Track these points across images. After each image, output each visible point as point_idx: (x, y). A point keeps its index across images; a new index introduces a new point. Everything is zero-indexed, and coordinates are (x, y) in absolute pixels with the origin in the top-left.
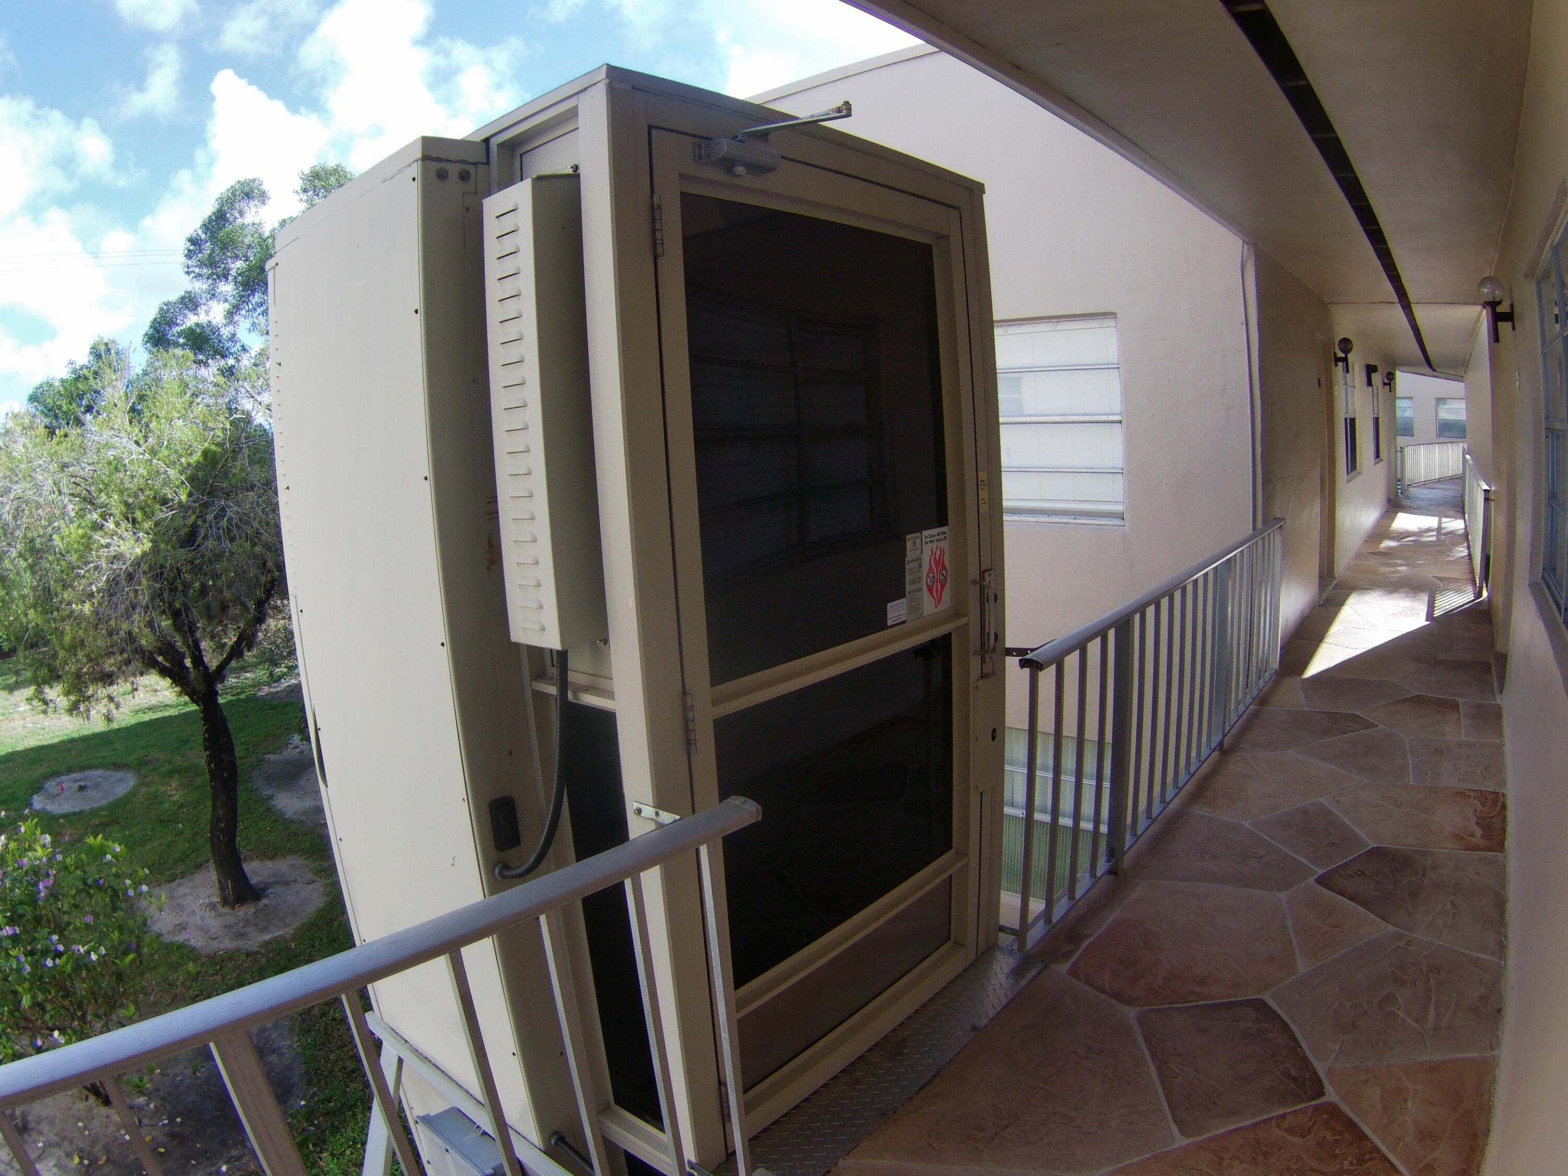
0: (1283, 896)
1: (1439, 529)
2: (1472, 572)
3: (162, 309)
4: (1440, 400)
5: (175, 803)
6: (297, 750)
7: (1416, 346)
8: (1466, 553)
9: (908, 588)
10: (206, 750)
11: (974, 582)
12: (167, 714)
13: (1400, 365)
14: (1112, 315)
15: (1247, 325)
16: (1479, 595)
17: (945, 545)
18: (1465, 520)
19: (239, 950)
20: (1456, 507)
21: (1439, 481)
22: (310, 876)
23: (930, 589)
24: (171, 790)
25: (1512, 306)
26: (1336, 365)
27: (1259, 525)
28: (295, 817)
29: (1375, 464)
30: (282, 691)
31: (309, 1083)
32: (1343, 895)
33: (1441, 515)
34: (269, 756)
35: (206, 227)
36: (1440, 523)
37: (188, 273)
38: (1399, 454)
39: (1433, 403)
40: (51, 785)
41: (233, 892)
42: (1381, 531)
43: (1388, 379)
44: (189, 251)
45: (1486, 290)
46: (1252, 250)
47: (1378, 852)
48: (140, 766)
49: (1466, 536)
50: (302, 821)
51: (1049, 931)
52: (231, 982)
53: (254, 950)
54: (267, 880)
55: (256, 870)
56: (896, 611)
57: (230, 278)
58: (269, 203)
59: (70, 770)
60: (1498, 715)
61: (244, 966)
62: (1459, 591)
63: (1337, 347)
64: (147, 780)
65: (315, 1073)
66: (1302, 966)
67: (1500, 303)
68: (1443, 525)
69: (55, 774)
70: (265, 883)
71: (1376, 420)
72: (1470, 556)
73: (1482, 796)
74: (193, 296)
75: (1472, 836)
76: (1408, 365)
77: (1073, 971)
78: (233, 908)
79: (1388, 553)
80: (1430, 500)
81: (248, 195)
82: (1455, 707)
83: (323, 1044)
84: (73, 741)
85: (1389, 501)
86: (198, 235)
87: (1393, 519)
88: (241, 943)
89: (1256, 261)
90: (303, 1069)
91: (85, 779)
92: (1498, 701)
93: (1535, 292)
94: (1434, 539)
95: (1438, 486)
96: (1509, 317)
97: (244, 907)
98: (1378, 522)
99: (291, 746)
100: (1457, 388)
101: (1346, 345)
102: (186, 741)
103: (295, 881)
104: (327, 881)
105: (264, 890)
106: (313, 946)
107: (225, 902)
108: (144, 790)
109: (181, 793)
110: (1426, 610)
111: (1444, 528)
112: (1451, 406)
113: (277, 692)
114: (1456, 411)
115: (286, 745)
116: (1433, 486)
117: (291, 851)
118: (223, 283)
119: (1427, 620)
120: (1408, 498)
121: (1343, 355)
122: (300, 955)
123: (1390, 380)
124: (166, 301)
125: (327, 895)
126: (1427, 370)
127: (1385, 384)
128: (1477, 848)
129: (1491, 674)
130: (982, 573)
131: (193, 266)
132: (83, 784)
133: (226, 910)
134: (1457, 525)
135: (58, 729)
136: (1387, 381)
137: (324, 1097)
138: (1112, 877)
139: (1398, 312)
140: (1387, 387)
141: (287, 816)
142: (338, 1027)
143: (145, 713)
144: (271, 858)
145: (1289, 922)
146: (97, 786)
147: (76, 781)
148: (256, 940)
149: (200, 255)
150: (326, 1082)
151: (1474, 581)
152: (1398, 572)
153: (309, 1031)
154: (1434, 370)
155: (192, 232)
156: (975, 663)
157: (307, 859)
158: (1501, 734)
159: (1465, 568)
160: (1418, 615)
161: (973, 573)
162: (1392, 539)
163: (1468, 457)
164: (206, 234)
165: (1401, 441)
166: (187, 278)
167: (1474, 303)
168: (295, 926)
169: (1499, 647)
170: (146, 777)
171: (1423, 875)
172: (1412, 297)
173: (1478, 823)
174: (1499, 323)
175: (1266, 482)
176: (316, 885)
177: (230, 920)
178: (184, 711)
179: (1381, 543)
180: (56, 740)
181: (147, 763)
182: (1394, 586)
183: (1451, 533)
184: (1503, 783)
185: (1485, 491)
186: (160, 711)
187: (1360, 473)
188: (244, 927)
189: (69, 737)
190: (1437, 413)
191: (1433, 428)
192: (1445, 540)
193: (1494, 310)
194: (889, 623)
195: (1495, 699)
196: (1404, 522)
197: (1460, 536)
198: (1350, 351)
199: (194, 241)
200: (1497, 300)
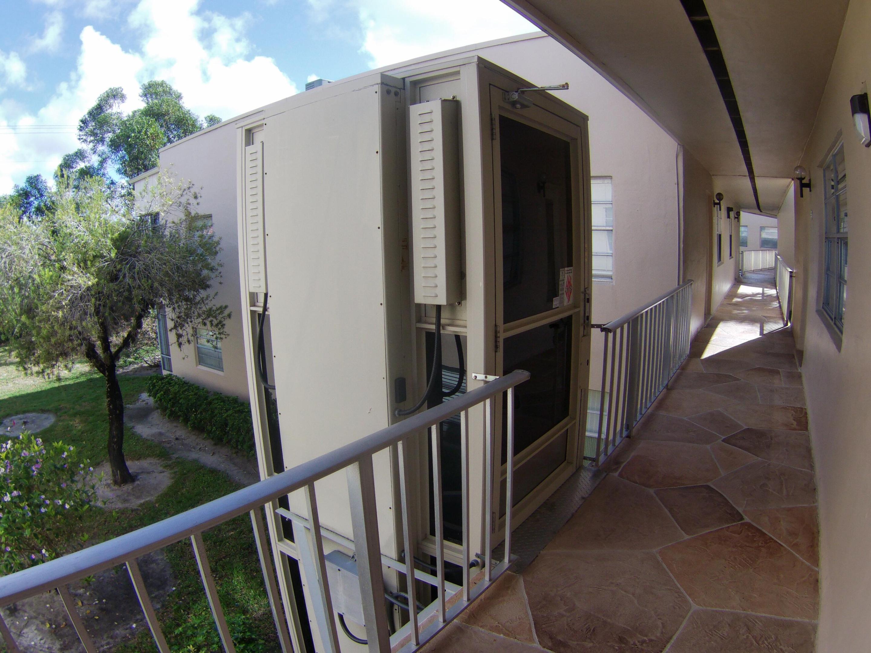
0: (708, 447)
1: (763, 294)
2: (782, 314)
3: (64, 159)
4: (762, 228)
5: (79, 431)
6: (144, 402)
7: (753, 198)
8: (778, 305)
9: (560, 292)
10: (108, 398)
11: (582, 293)
12: (67, 383)
13: (743, 208)
14: (610, 177)
15: (678, 184)
16: (787, 324)
17: (571, 275)
18: (777, 290)
19: (127, 508)
20: (772, 283)
21: (761, 270)
22: (161, 469)
23: (567, 294)
24: (76, 424)
25: (810, 180)
26: (714, 207)
27: (681, 283)
28: (148, 438)
29: (730, 259)
30: (131, 371)
31: (176, 577)
32: (735, 446)
33: (763, 287)
34: (129, 405)
35: (90, 113)
36: (763, 291)
37: (79, 139)
38: (741, 255)
39: (759, 229)
40: (7, 421)
41: (120, 477)
42: (732, 294)
43: (737, 215)
44: (81, 127)
45: (797, 172)
46: (682, 149)
47: (749, 430)
48: (56, 411)
49: (778, 298)
50: (152, 440)
51: (607, 458)
52: (125, 525)
53: (136, 508)
54: (137, 471)
55: (132, 466)
56: (556, 302)
57: (105, 143)
58: (127, 101)
59: (17, 413)
60: (800, 376)
61: (131, 517)
62: (775, 322)
63: (715, 197)
64: (62, 418)
65: (179, 572)
66: (723, 473)
67: (804, 178)
68: (765, 292)
69: (8, 415)
70: (136, 473)
71: (731, 236)
72: (780, 307)
73: (795, 409)
74: (82, 151)
75: (792, 425)
76: (748, 208)
77: (620, 475)
78: (120, 486)
79: (737, 304)
80: (757, 279)
81: (115, 97)
82: (778, 373)
83: (181, 557)
84: (16, 397)
85: (736, 279)
86: (86, 118)
87: (738, 288)
88: (127, 505)
89: (683, 154)
90: (171, 571)
91: (26, 418)
92: (799, 371)
93: (822, 175)
94: (761, 298)
95: (761, 273)
96: (808, 185)
97: (127, 485)
98: (730, 289)
99: (141, 400)
100: (773, 221)
101: (720, 196)
102: (81, 398)
103: (153, 471)
104: (171, 471)
105: (136, 476)
106: (169, 506)
107: (116, 482)
108: (61, 424)
109: (82, 425)
110: (759, 331)
111: (766, 293)
112: (768, 231)
113: (128, 372)
114: (772, 234)
115: (138, 400)
116: (758, 273)
117: (149, 456)
118: (100, 145)
119: (760, 335)
120: (745, 278)
121: (718, 202)
122: (162, 511)
123: (738, 214)
124: (67, 154)
125: (173, 478)
126: (758, 211)
127: (735, 218)
128: (795, 429)
129: (795, 359)
130: (585, 289)
131: (82, 135)
132: (25, 420)
133: (116, 487)
134: (773, 292)
135: (7, 391)
136: (736, 216)
137: (185, 585)
138: (628, 439)
139: (747, 182)
140: (736, 219)
141: (143, 437)
142: (188, 548)
143: (55, 382)
144: (139, 459)
145: (713, 456)
146: (33, 422)
147: (21, 419)
148: (135, 503)
149: (87, 129)
150: (186, 577)
151: (783, 319)
152: (743, 313)
153: (172, 550)
154: (761, 211)
155: (82, 116)
156: (582, 329)
157: (159, 459)
158: (801, 384)
159: (778, 312)
160: (755, 333)
161: (582, 289)
162: (739, 297)
163: (779, 257)
164: (90, 118)
165: (742, 249)
166: (79, 142)
167: (788, 178)
168: (157, 495)
169: (798, 347)
170: (60, 417)
171: (771, 439)
172: (756, 173)
173: (794, 420)
174: (803, 188)
175: (684, 262)
176: (165, 474)
177: (119, 493)
178: (77, 381)
179: (733, 299)
180: (6, 397)
181: (60, 409)
182: (742, 320)
183: (770, 296)
184: (805, 404)
185: (790, 272)
186: (64, 381)
187: (723, 263)
188: (127, 496)
189: (14, 395)
190: (760, 235)
191: (758, 243)
192: (766, 300)
193: (801, 182)
194: (554, 307)
195: (797, 369)
196: (743, 289)
197: (774, 297)
198: (722, 200)
199: (84, 122)
200: (803, 177)
